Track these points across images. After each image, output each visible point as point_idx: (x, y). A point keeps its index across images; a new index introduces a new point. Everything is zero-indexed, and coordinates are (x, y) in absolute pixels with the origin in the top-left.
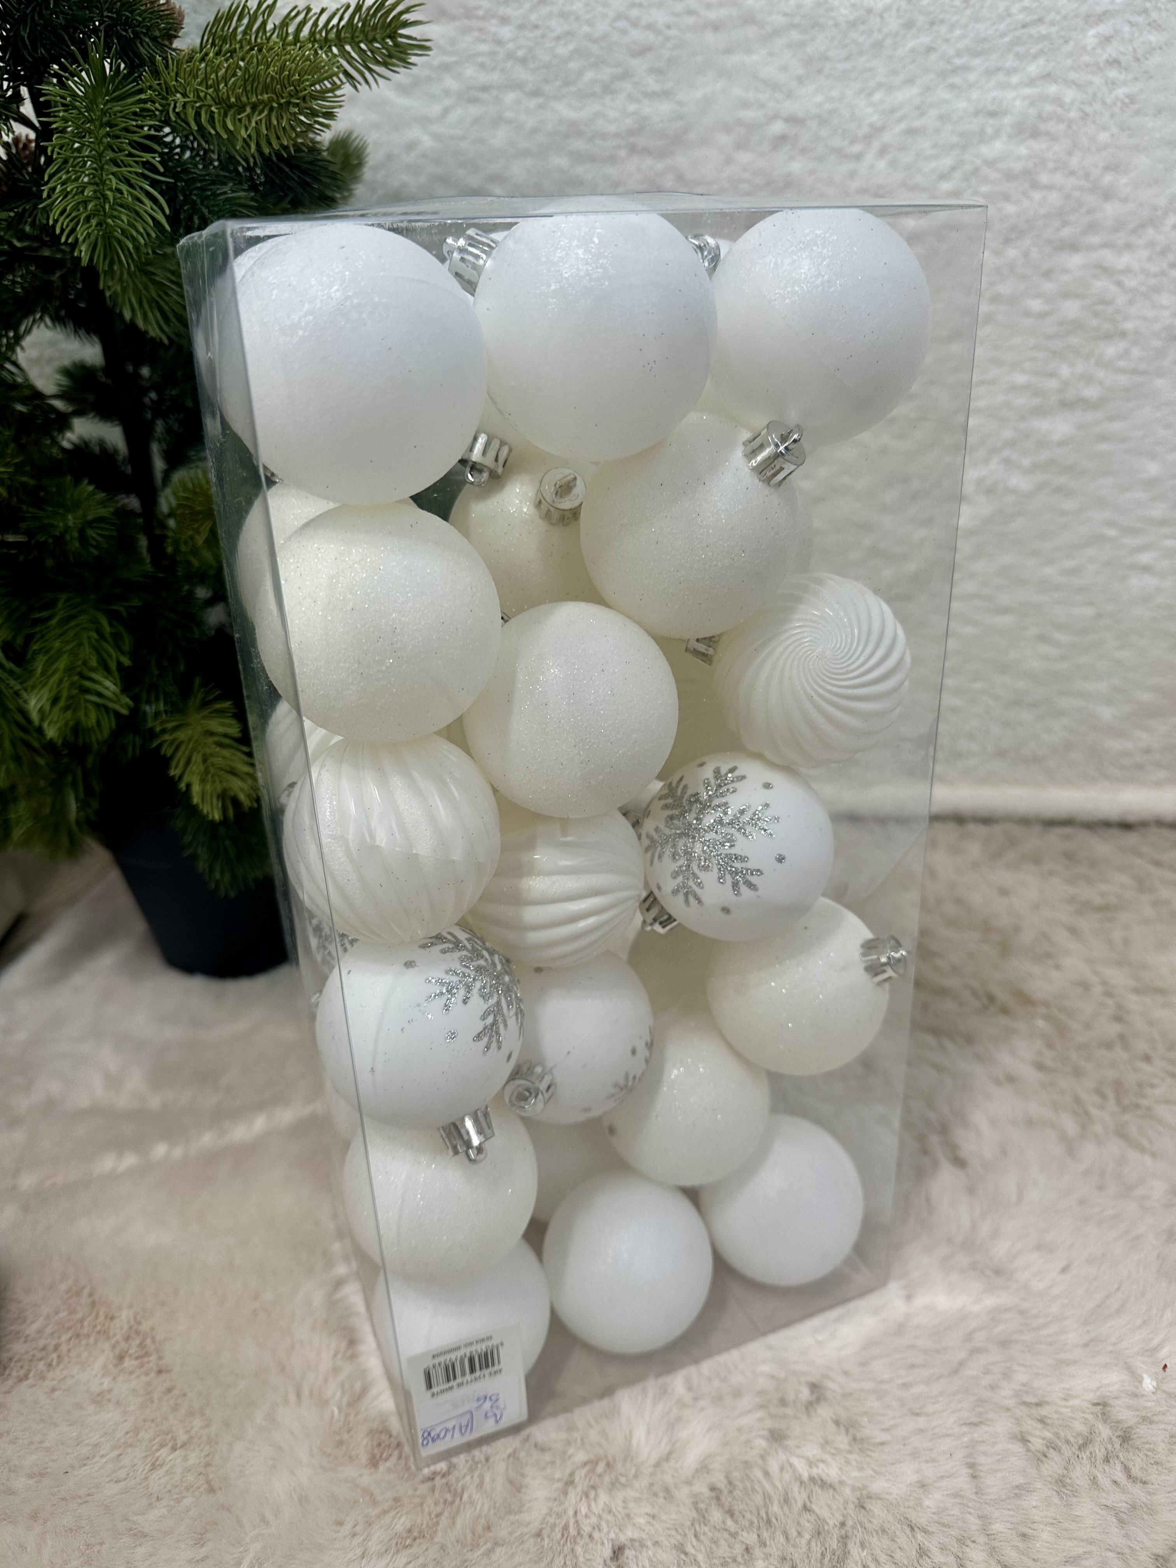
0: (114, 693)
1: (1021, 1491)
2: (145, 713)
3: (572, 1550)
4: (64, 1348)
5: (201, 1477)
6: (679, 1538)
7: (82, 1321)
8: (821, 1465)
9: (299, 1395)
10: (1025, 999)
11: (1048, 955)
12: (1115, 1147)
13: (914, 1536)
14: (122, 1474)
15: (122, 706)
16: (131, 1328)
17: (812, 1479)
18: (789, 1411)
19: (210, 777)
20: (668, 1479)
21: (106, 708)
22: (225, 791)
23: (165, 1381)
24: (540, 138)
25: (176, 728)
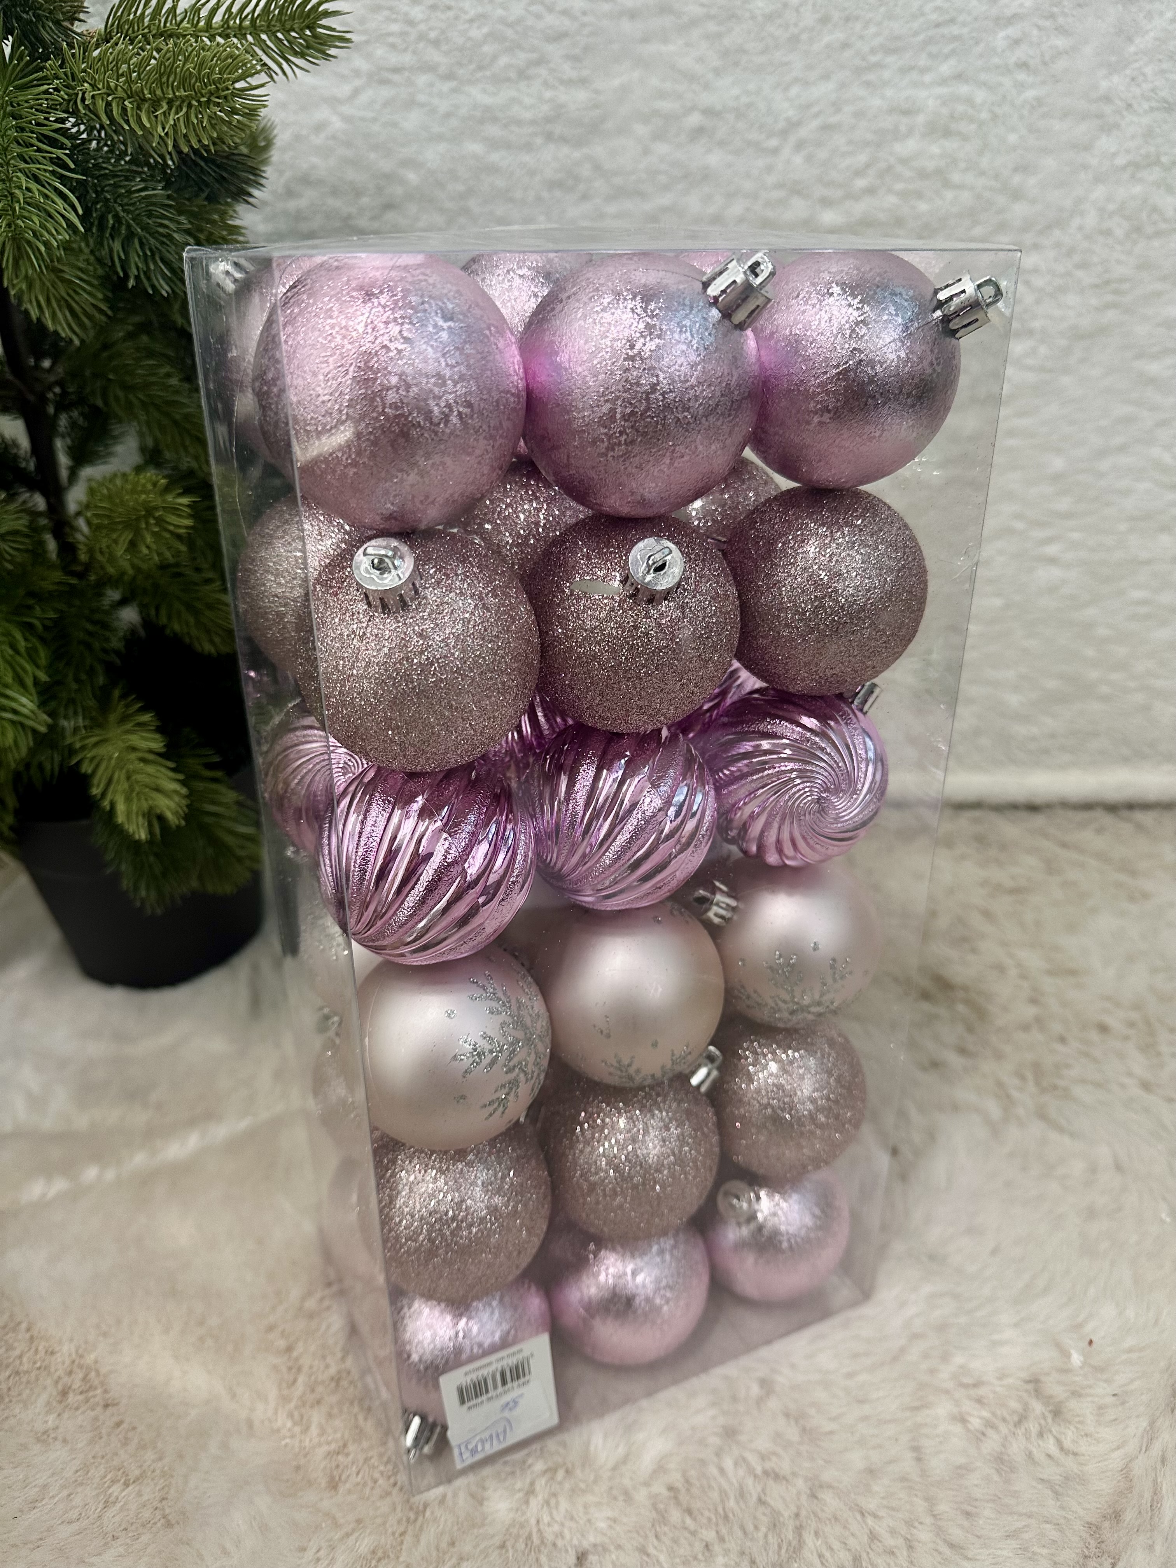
0: (32, 712)
1: (963, 1470)
2: (63, 729)
3: (537, 1560)
5: (158, 1512)
6: (641, 1540)
7: (20, 1357)
8: (774, 1458)
12: (1036, 1128)
13: (864, 1522)
14: (74, 1514)
15: (39, 723)
16: (73, 1362)
17: (766, 1473)
18: (741, 1407)
19: (134, 794)
20: (627, 1482)
21: (22, 725)
22: (151, 808)
23: (113, 1415)
24: (454, 122)
25: (96, 744)
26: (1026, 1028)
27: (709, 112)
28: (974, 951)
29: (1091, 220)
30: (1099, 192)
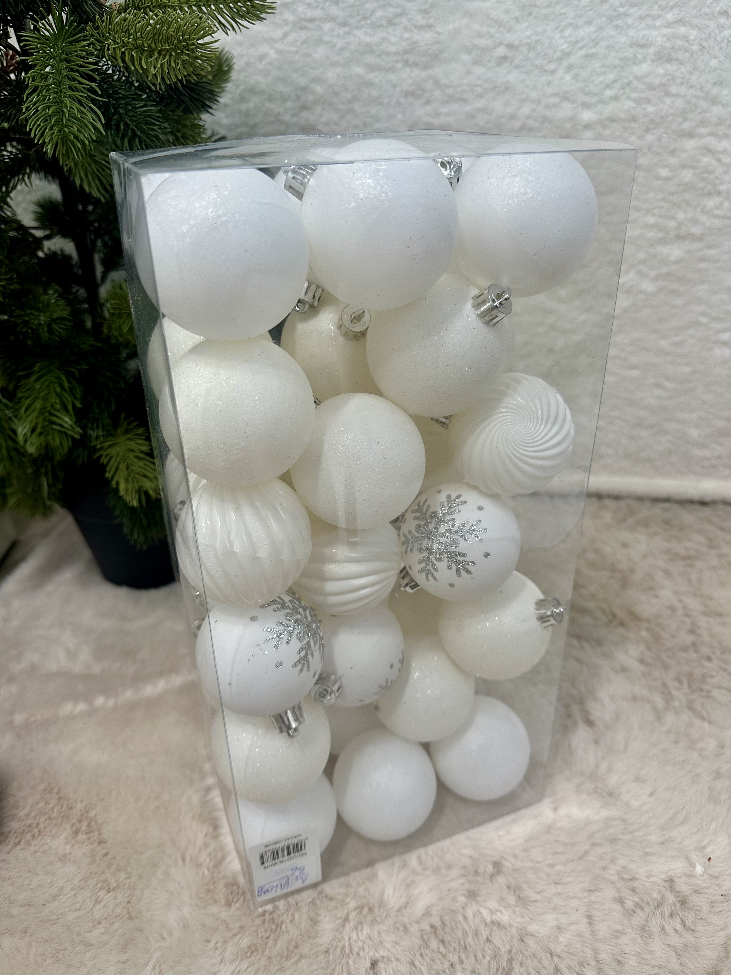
0: (71, 426)
1: (618, 934)
2: (90, 436)
3: (347, 962)
4: (42, 826)
5: (125, 910)
6: (411, 957)
8: (498, 914)
9: (184, 860)
10: (635, 617)
11: (651, 589)
12: (686, 716)
13: (552, 959)
14: (77, 906)
15: (76, 433)
16: (82, 815)
17: (493, 922)
18: (480, 879)
19: (130, 479)
20: (406, 920)
21: (66, 434)
22: (140, 488)
23: (103, 848)
24: (346, 54)
25: (109, 447)
26: (685, 649)
27: (510, 46)
28: (656, 596)
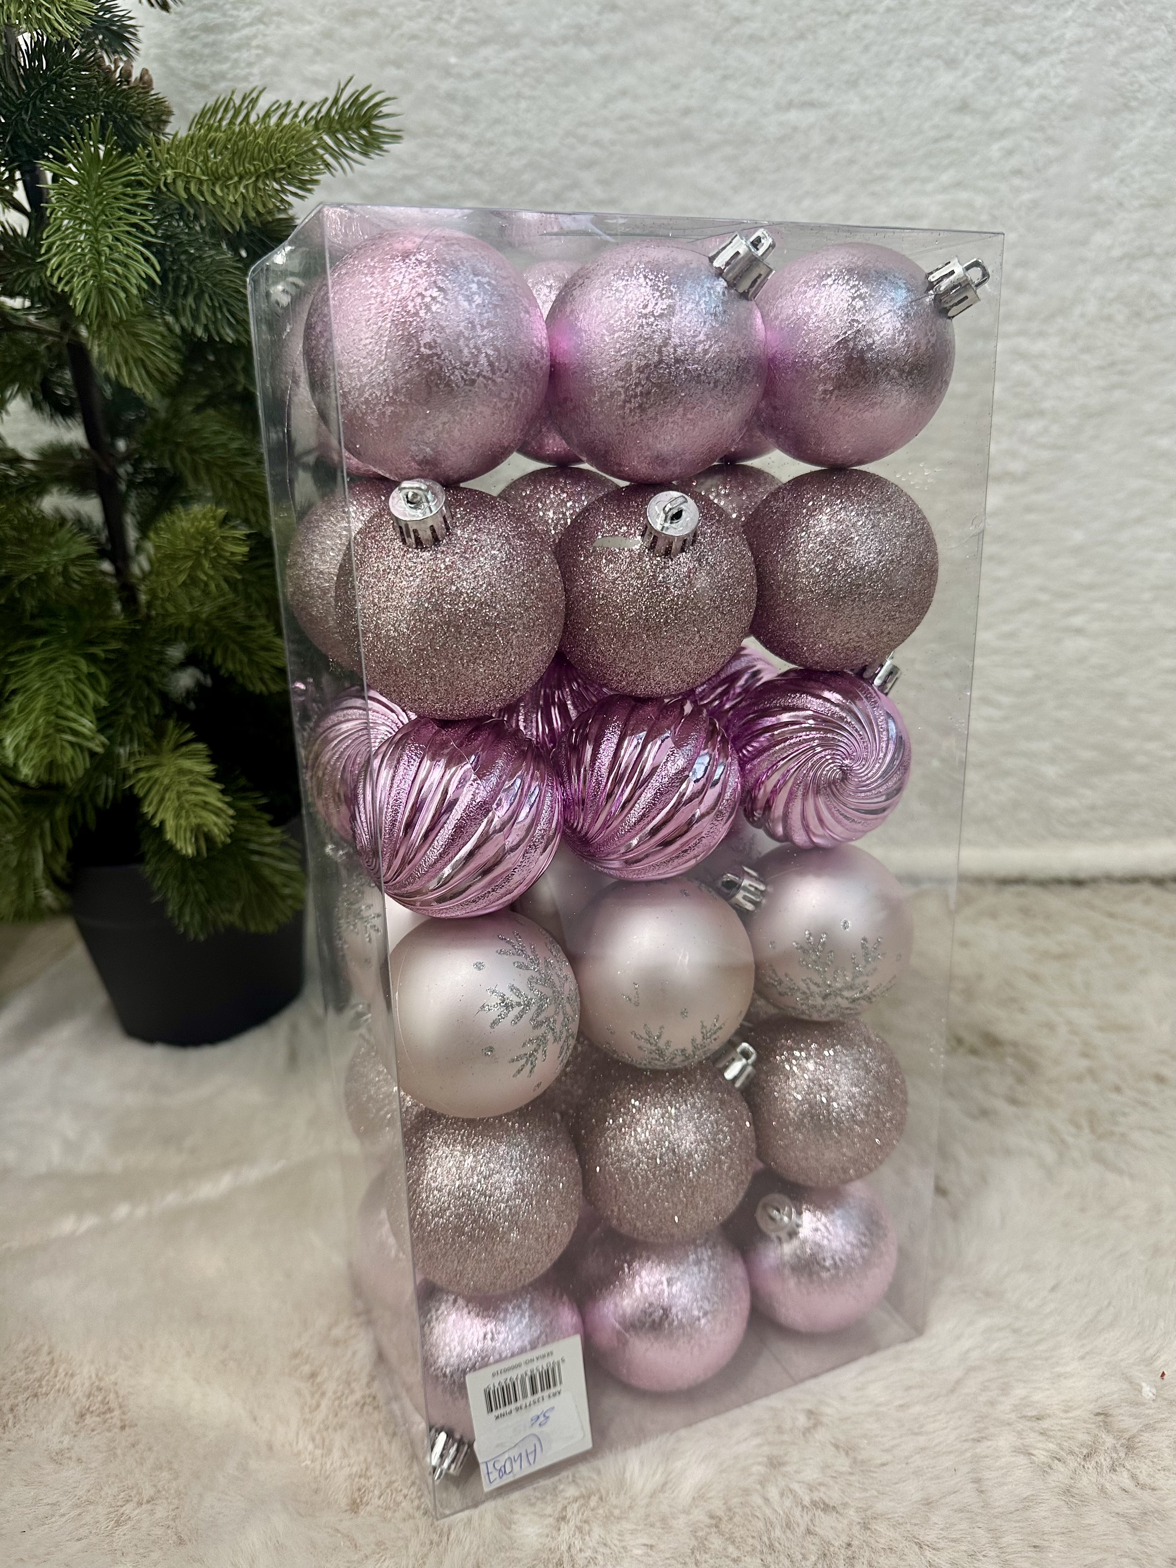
1: (1028, 1503)
2: (119, 755)
4: (20, 1408)
5: (170, 1530)
7: (40, 1380)
8: (823, 1489)
10: (993, 1041)
11: (1013, 1000)
12: (1093, 1170)
14: (83, 1532)
16: (93, 1384)
17: (814, 1504)
18: (786, 1437)
19: (184, 812)
20: (665, 1509)
21: (81, 747)
22: (199, 825)
23: (129, 1436)
25: (150, 768)
26: (1079, 1079)
28: (1022, 1010)
29: (1092, 307)
30: (1098, 282)
